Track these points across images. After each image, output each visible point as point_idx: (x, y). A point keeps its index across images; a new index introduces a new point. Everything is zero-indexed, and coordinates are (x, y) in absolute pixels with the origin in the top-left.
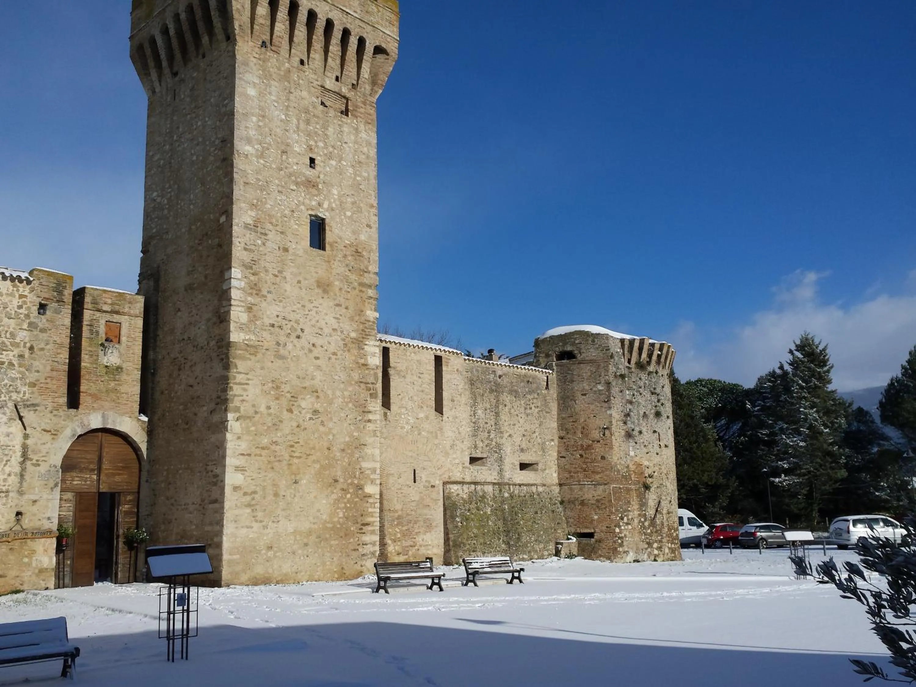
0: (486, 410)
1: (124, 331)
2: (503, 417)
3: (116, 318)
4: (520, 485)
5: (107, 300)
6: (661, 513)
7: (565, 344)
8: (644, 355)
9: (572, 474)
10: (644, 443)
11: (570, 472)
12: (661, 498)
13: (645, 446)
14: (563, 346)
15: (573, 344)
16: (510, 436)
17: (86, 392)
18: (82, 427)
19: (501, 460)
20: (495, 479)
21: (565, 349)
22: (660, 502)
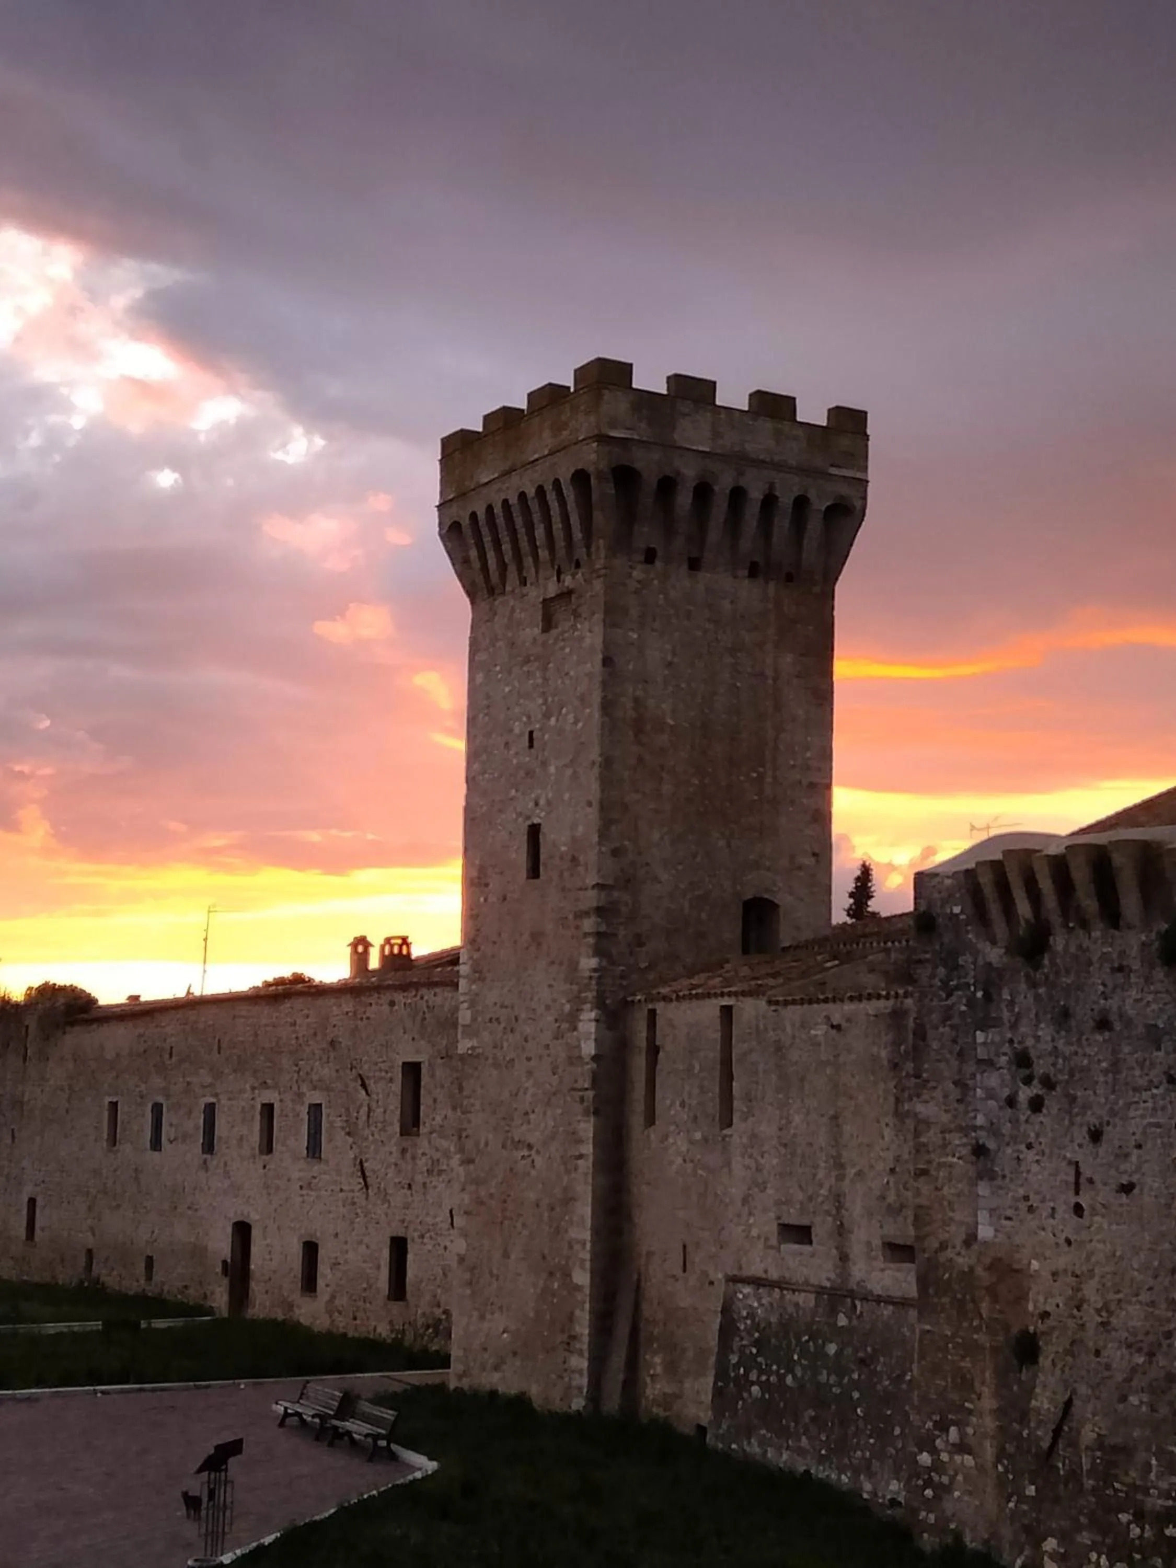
0: (808, 1113)
2: (847, 1129)
4: (879, 1300)
6: (1073, 1444)
8: (1023, 908)
10: (1026, 1198)
12: (1074, 1392)
13: (1031, 1209)
16: (859, 1174)
19: (841, 1231)
20: (828, 1279)
22: (1069, 1404)
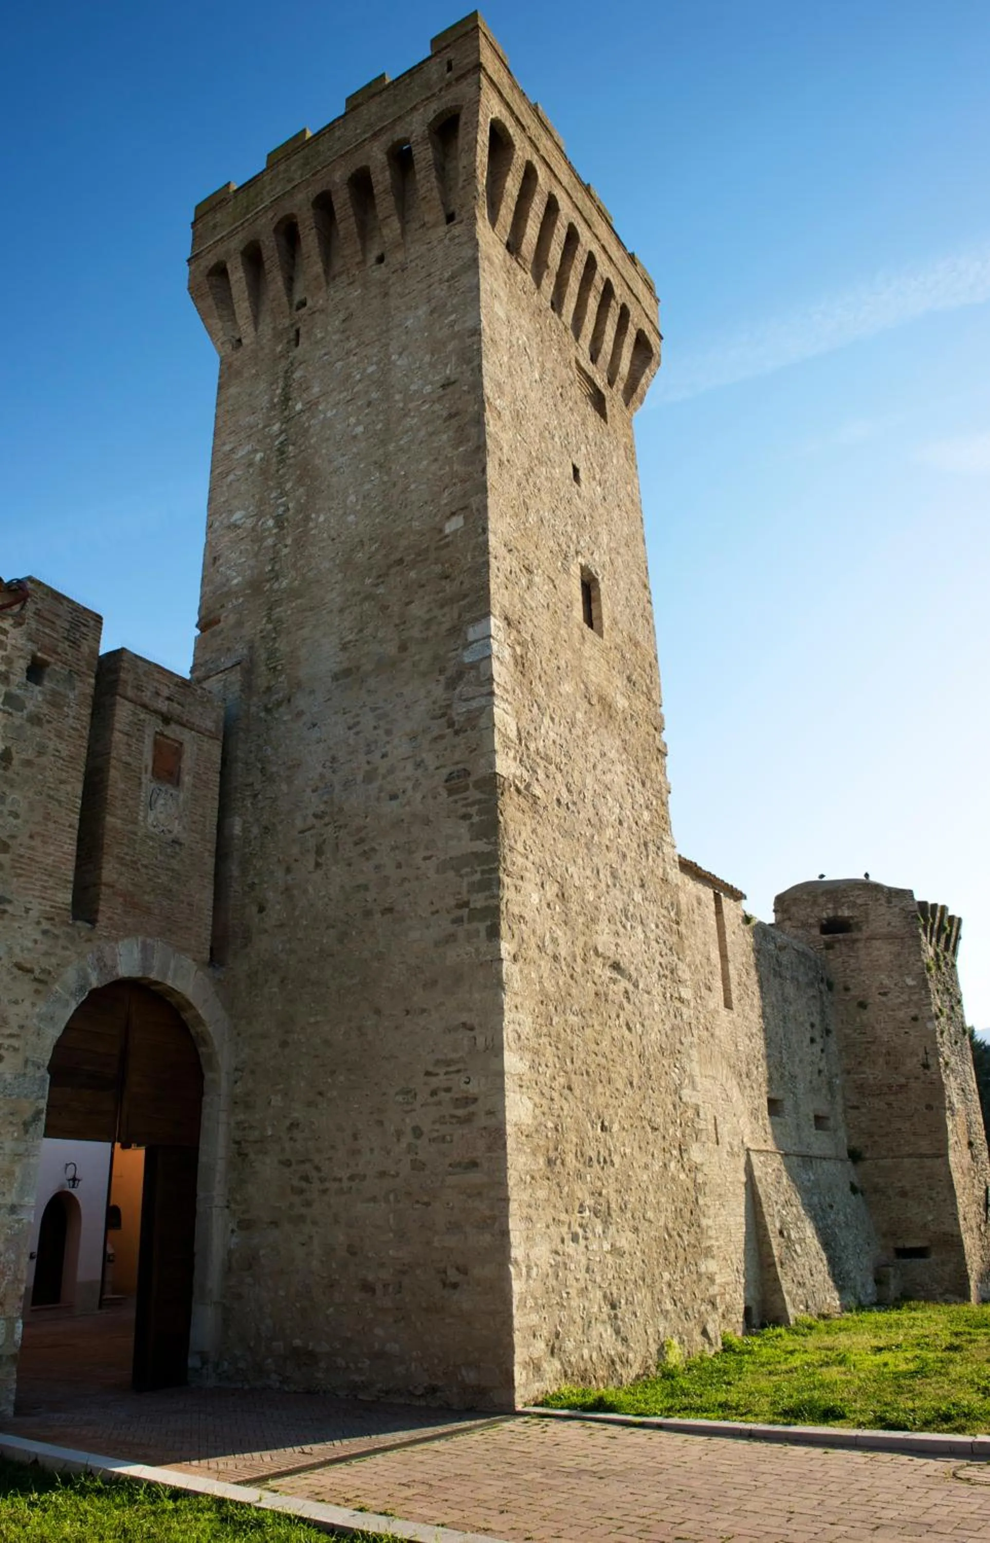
1: (187, 763)
3: (173, 731)
5: (161, 687)
7: (838, 904)
9: (876, 1138)
11: (871, 1135)
14: (835, 909)
15: (853, 905)
17: (113, 887)
18: (101, 969)
19: (796, 1106)
20: (795, 1144)
21: (840, 914)
